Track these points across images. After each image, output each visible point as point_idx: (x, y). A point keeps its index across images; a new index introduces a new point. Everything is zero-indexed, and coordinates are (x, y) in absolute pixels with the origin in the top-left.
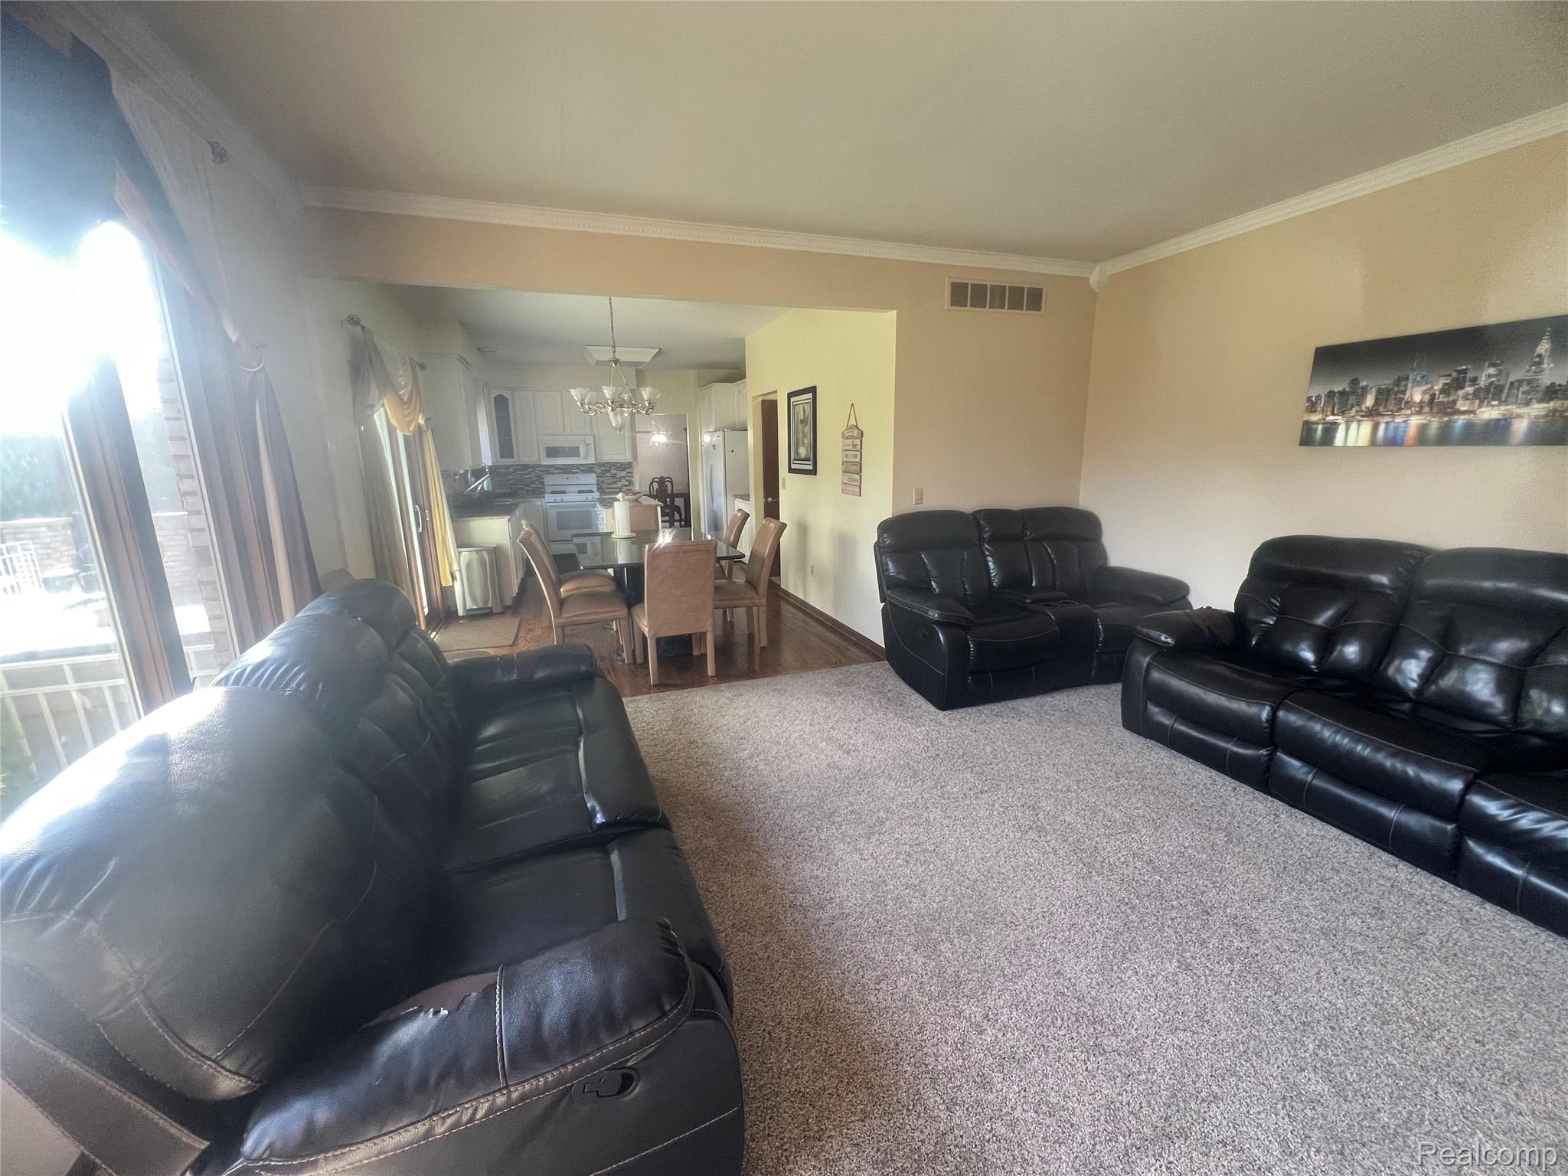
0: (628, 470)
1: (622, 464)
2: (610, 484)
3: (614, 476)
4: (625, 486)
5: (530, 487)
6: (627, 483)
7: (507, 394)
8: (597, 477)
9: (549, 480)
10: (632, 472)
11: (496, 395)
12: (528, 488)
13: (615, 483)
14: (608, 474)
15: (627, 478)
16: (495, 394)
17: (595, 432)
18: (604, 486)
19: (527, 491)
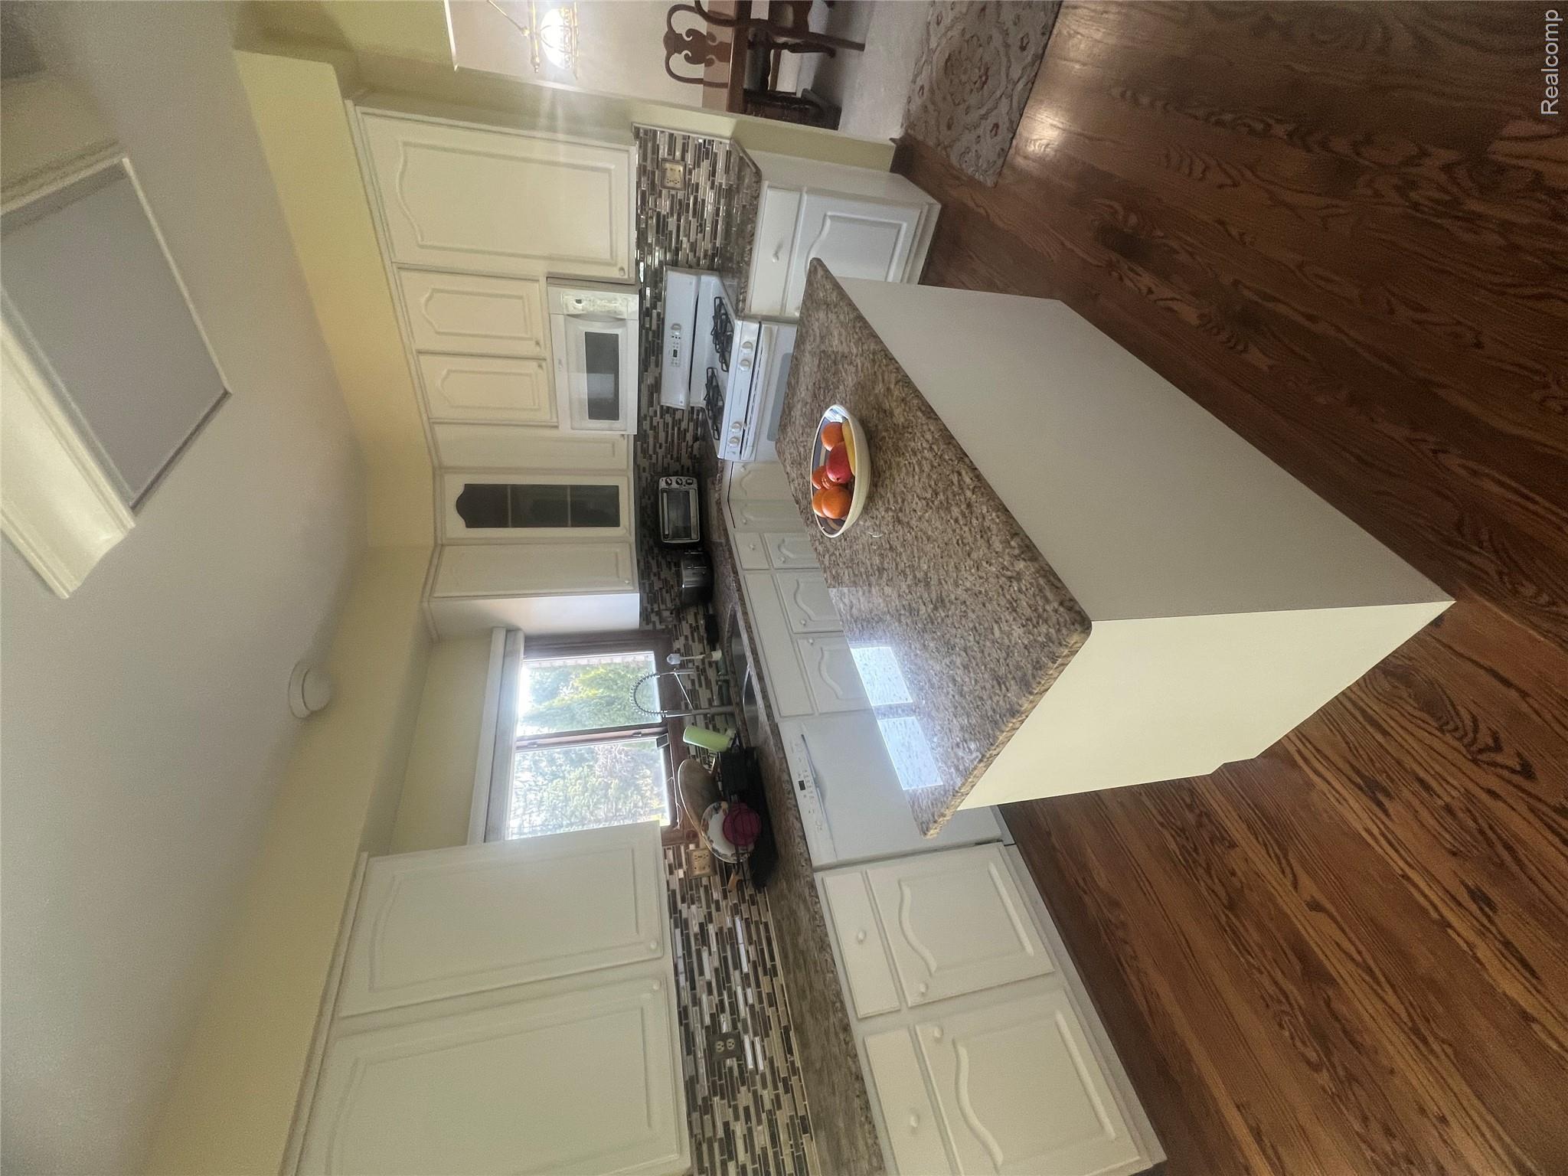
0: (663, 152)
1: (642, 171)
2: (701, 228)
3: (679, 207)
4: (713, 173)
5: (687, 431)
6: (706, 164)
7: (454, 488)
8: (675, 264)
9: (676, 396)
10: (671, 135)
11: (461, 522)
12: (689, 437)
13: (698, 212)
14: (672, 222)
15: (689, 158)
16: (455, 524)
17: (540, 269)
18: (705, 245)
19: (696, 439)
